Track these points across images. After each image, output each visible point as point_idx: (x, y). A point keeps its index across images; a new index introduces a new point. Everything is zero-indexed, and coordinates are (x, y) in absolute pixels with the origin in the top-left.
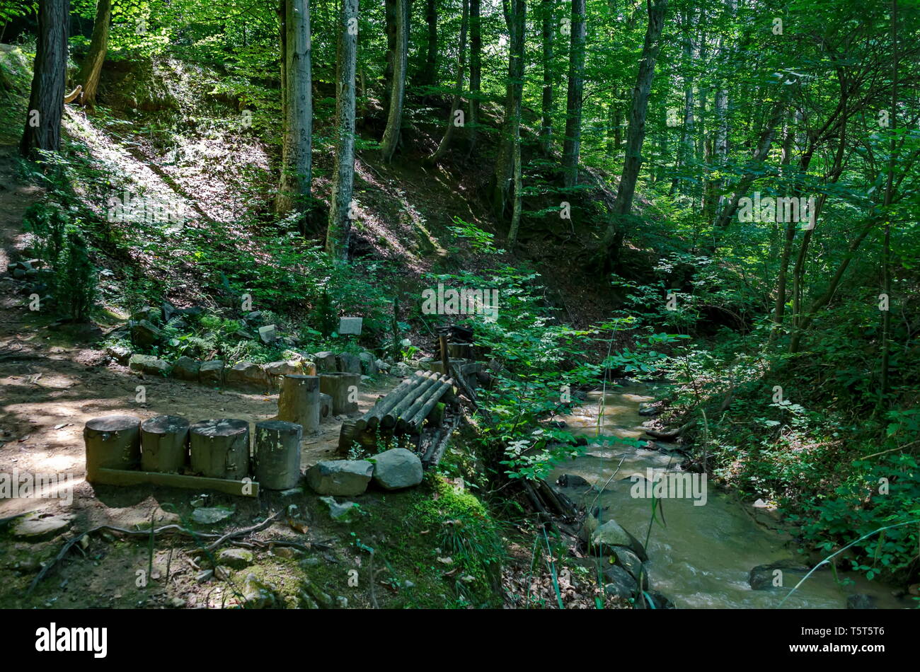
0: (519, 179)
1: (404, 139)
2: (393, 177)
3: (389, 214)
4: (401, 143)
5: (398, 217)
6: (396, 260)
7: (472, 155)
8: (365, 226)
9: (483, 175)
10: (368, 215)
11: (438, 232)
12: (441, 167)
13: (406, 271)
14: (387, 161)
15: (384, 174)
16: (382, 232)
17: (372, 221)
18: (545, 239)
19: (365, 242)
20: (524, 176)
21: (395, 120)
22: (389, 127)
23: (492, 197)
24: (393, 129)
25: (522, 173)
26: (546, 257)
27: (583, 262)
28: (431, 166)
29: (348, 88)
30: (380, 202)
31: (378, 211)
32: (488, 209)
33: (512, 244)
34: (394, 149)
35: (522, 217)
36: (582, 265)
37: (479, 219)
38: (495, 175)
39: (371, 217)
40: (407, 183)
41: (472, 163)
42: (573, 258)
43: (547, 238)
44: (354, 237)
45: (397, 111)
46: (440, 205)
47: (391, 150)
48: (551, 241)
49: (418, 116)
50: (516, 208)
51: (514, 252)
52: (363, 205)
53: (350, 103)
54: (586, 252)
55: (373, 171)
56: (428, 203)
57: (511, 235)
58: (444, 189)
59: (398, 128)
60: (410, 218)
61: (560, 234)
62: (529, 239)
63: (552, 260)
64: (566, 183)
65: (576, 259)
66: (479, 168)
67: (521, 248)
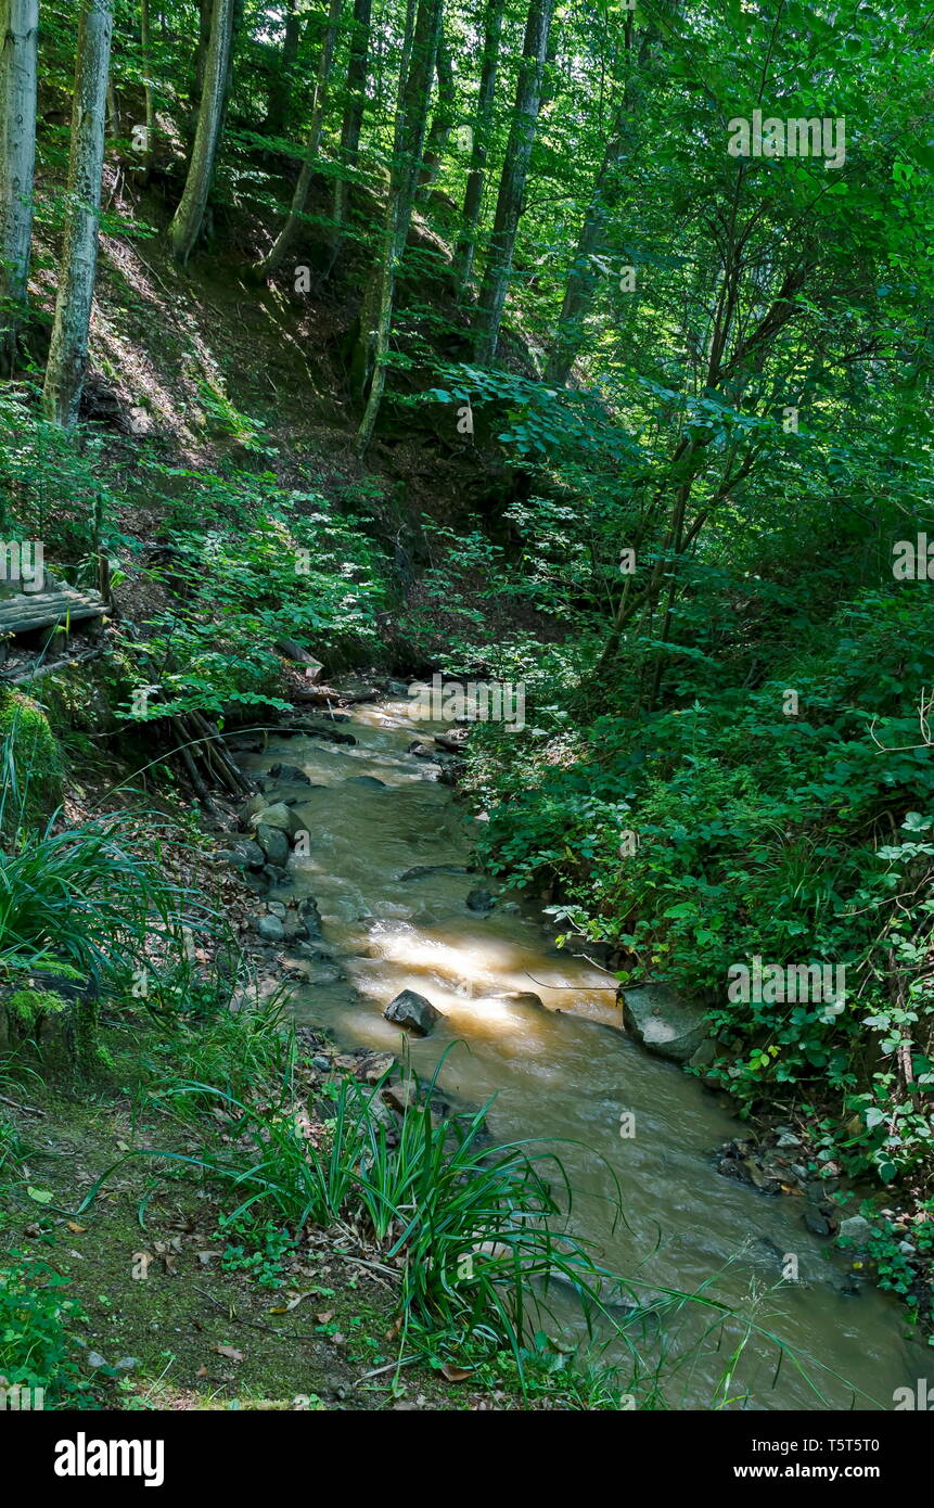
0: (385, 336)
1: (216, 223)
2: (185, 291)
3: (165, 356)
4: (211, 229)
5: (179, 366)
6: (159, 438)
7: (331, 276)
8: (119, 371)
9: (343, 315)
10: (128, 352)
11: (243, 403)
12: (273, 288)
13: (174, 460)
14: (179, 259)
15: (170, 284)
16: (147, 383)
17: (132, 361)
18: (425, 446)
19: (111, 399)
20: (394, 331)
21: (198, 186)
22: (188, 196)
23: (349, 358)
24: (193, 202)
25: (392, 327)
26: (420, 475)
27: (475, 493)
28: (257, 282)
29: (91, 120)
30: (152, 333)
31: (145, 348)
32: (340, 377)
33: (363, 444)
34: (193, 240)
35: (383, 400)
36: (473, 498)
37: (321, 392)
38: (358, 320)
39: (132, 358)
40: (207, 307)
41: (328, 290)
42: (463, 485)
43: (428, 444)
44: (93, 388)
45: (202, 169)
46: (258, 356)
47: (187, 240)
48: (432, 451)
49: (245, 185)
50: (375, 383)
51: (366, 460)
52: (122, 333)
53: (94, 148)
54: (484, 479)
55: (151, 274)
56: (238, 349)
57: (363, 429)
58: (271, 328)
59: (202, 202)
60: (201, 370)
61: (450, 441)
62: (401, 441)
63: (428, 482)
64: (477, 355)
65: (467, 487)
66: (340, 301)
67: (381, 454)
